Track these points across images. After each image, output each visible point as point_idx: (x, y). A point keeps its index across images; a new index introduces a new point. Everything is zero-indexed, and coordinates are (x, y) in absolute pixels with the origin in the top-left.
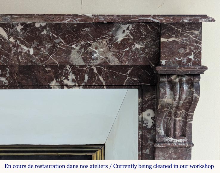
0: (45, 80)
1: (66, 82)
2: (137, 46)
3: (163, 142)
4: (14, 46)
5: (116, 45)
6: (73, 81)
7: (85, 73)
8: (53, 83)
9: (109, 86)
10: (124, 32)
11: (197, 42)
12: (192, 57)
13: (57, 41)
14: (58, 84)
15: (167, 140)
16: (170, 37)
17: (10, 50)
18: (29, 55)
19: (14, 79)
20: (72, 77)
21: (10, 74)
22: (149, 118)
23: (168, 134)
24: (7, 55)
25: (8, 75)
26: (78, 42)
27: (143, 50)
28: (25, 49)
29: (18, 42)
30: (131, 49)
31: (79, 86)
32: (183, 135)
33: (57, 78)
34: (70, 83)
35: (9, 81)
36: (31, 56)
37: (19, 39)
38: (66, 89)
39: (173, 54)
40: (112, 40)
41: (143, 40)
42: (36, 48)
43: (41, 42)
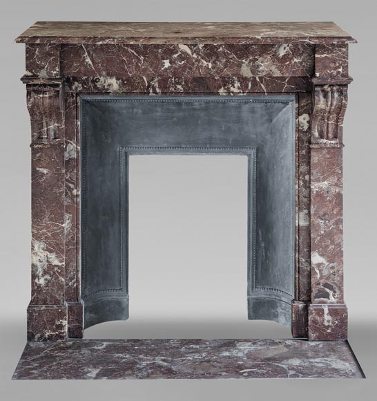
0: (215, 87)
1: (232, 89)
2: (296, 60)
3: (317, 143)
4: (196, 61)
5: (278, 59)
6: (239, 88)
7: (249, 81)
8: (222, 90)
9: (270, 93)
10: (285, 48)
11: (344, 58)
12: (340, 70)
13: (231, 57)
14: (225, 91)
15: (321, 141)
16: (323, 53)
17: (193, 64)
18: (208, 68)
19: (188, 86)
20: (237, 84)
21: (185, 82)
22: (305, 122)
23: (321, 136)
24: (191, 69)
25: (183, 83)
26: (247, 57)
27: (301, 63)
28: (205, 62)
29: (200, 57)
30: (290, 63)
32: (335, 137)
35: (184, 89)
36: (210, 69)
37: (200, 55)
39: (326, 67)
40: (275, 56)
41: (301, 55)
42: (214, 62)
43: (217, 57)
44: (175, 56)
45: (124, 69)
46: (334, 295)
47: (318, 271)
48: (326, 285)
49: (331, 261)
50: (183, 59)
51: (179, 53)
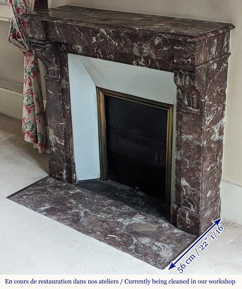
0: (131, 60)
1: (140, 62)
2: (165, 48)
4: (109, 40)
5: (154, 46)
7: (149, 59)
8: (134, 62)
9: (161, 69)
10: (158, 39)
11: (193, 52)
12: (190, 60)
13: (127, 40)
14: (136, 63)
15: (189, 108)
16: (179, 46)
17: (108, 42)
20: (143, 60)
23: (189, 105)
24: (106, 45)
26: (137, 42)
27: (168, 51)
28: (114, 42)
29: (111, 38)
30: (162, 50)
31: (146, 66)
32: (198, 108)
33: (136, 59)
34: (142, 64)
36: (116, 47)
38: (140, 67)
39: (180, 57)
40: (153, 43)
41: (168, 45)
42: (118, 43)
43: (120, 40)
44: (98, 35)
45: (74, 40)
46: (194, 208)
47: (185, 190)
48: (189, 200)
49: (192, 187)
50: (102, 38)
51: (100, 34)
